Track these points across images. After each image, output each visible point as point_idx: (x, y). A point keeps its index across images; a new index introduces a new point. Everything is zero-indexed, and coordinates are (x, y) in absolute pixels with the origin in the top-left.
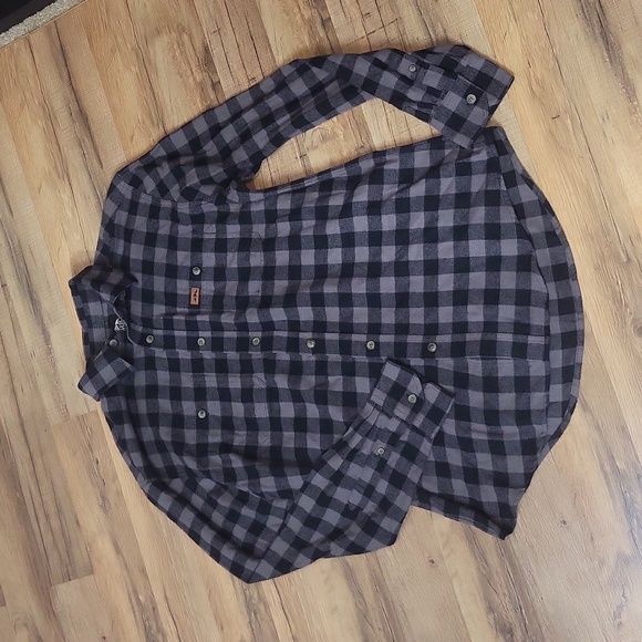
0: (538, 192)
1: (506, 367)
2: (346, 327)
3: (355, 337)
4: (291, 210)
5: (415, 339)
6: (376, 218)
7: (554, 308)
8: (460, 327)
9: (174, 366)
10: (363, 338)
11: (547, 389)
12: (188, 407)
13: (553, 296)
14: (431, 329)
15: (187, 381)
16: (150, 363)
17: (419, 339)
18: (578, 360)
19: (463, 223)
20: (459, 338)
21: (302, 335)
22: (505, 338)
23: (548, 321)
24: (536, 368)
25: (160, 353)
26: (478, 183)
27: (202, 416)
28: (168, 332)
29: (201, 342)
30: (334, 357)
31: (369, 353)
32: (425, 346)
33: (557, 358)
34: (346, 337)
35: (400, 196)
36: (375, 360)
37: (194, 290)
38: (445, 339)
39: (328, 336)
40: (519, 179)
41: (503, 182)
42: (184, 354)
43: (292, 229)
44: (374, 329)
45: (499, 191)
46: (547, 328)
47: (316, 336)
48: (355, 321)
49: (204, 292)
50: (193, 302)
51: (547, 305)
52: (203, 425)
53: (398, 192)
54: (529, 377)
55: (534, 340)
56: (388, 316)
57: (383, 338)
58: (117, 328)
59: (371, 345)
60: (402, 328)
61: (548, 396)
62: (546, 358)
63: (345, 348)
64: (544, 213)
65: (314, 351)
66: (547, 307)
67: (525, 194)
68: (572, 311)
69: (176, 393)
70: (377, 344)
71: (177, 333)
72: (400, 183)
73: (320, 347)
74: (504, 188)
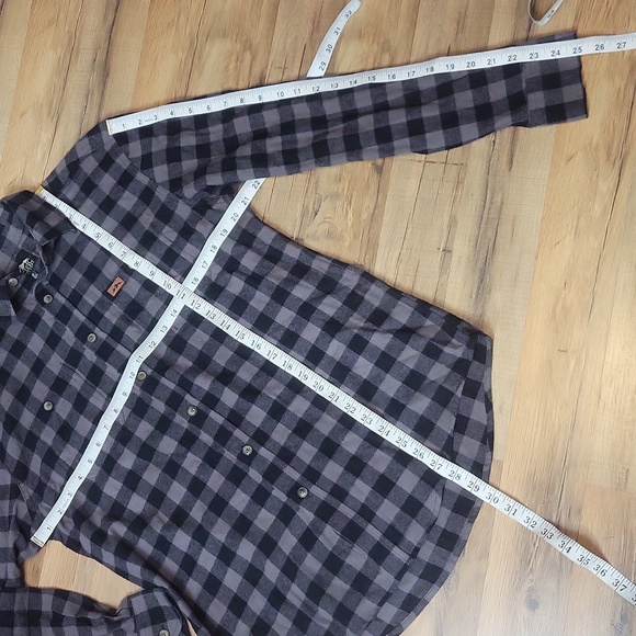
0: (491, 419)
1: (357, 559)
2: (236, 418)
3: (238, 433)
4: (253, 273)
5: (292, 473)
6: (328, 337)
7: (436, 535)
8: (339, 493)
9: (53, 340)
10: (246, 439)
11: (381, 604)
12: (40, 390)
13: (442, 523)
14: (312, 475)
15: (55, 364)
16: (33, 322)
17: (296, 476)
18: (427, 597)
19: (402, 401)
20: (333, 501)
21: (188, 397)
22: (374, 533)
23: (421, 544)
24: (384, 579)
25: (48, 318)
26: (438, 372)
27: (47, 407)
28: (69, 305)
29: (92, 338)
30: (206, 438)
31: (241, 456)
32: (297, 486)
33: (410, 583)
34: (230, 427)
35: (361, 333)
36: (242, 466)
37: (118, 280)
38: (320, 494)
39: (212, 414)
40: (481, 394)
41: (461, 388)
42: (69, 337)
43: (243, 290)
44: (261, 437)
45: (452, 394)
46: (417, 550)
47: (203, 407)
48: (248, 418)
49: (126, 289)
50: (110, 291)
51: (430, 527)
52: (43, 416)
53: (362, 328)
54: (371, 582)
55: (398, 554)
56: (281, 434)
57: (263, 451)
58: (22, 266)
59: (248, 451)
60: (286, 455)
61: (378, 610)
62: (399, 577)
63: (223, 436)
64: (483, 442)
65: (192, 420)
66: (428, 531)
67: (477, 412)
68: (450, 549)
69: (38, 367)
70: (254, 453)
71: (76, 312)
72: (368, 320)
73: (199, 419)
74: (459, 393)
